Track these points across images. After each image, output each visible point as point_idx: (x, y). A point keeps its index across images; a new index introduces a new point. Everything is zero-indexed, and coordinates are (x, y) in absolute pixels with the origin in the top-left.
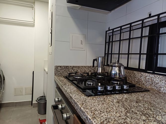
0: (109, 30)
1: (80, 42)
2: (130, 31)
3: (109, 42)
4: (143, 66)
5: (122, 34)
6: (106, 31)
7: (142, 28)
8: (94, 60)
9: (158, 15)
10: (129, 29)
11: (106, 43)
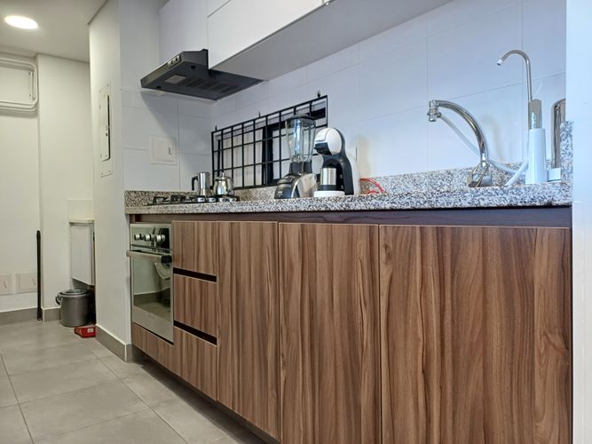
0: (217, 131)
1: (167, 150)
2: (243, 134)
3: (218, 151)
4: (259, 182)
5: (234, 138)
6: (212, 133)
7: (254, 130)
8: (193, 179)
9: (267, 116)
10: (240, 132)
11: (213, 152)
